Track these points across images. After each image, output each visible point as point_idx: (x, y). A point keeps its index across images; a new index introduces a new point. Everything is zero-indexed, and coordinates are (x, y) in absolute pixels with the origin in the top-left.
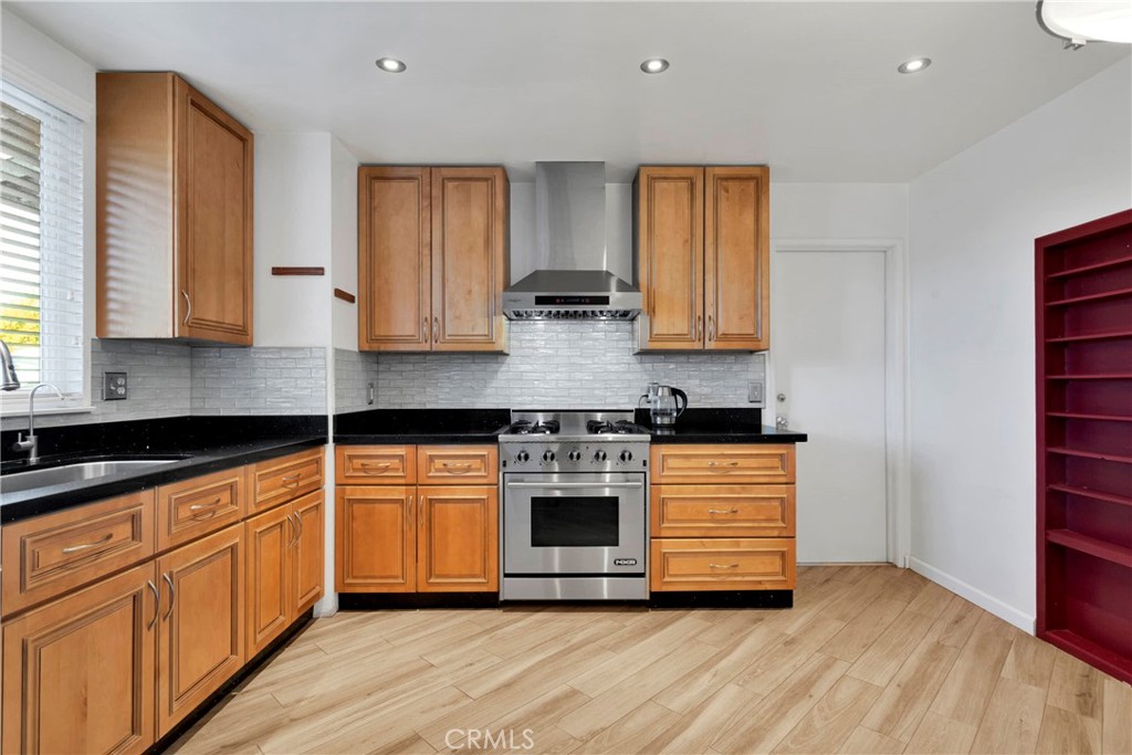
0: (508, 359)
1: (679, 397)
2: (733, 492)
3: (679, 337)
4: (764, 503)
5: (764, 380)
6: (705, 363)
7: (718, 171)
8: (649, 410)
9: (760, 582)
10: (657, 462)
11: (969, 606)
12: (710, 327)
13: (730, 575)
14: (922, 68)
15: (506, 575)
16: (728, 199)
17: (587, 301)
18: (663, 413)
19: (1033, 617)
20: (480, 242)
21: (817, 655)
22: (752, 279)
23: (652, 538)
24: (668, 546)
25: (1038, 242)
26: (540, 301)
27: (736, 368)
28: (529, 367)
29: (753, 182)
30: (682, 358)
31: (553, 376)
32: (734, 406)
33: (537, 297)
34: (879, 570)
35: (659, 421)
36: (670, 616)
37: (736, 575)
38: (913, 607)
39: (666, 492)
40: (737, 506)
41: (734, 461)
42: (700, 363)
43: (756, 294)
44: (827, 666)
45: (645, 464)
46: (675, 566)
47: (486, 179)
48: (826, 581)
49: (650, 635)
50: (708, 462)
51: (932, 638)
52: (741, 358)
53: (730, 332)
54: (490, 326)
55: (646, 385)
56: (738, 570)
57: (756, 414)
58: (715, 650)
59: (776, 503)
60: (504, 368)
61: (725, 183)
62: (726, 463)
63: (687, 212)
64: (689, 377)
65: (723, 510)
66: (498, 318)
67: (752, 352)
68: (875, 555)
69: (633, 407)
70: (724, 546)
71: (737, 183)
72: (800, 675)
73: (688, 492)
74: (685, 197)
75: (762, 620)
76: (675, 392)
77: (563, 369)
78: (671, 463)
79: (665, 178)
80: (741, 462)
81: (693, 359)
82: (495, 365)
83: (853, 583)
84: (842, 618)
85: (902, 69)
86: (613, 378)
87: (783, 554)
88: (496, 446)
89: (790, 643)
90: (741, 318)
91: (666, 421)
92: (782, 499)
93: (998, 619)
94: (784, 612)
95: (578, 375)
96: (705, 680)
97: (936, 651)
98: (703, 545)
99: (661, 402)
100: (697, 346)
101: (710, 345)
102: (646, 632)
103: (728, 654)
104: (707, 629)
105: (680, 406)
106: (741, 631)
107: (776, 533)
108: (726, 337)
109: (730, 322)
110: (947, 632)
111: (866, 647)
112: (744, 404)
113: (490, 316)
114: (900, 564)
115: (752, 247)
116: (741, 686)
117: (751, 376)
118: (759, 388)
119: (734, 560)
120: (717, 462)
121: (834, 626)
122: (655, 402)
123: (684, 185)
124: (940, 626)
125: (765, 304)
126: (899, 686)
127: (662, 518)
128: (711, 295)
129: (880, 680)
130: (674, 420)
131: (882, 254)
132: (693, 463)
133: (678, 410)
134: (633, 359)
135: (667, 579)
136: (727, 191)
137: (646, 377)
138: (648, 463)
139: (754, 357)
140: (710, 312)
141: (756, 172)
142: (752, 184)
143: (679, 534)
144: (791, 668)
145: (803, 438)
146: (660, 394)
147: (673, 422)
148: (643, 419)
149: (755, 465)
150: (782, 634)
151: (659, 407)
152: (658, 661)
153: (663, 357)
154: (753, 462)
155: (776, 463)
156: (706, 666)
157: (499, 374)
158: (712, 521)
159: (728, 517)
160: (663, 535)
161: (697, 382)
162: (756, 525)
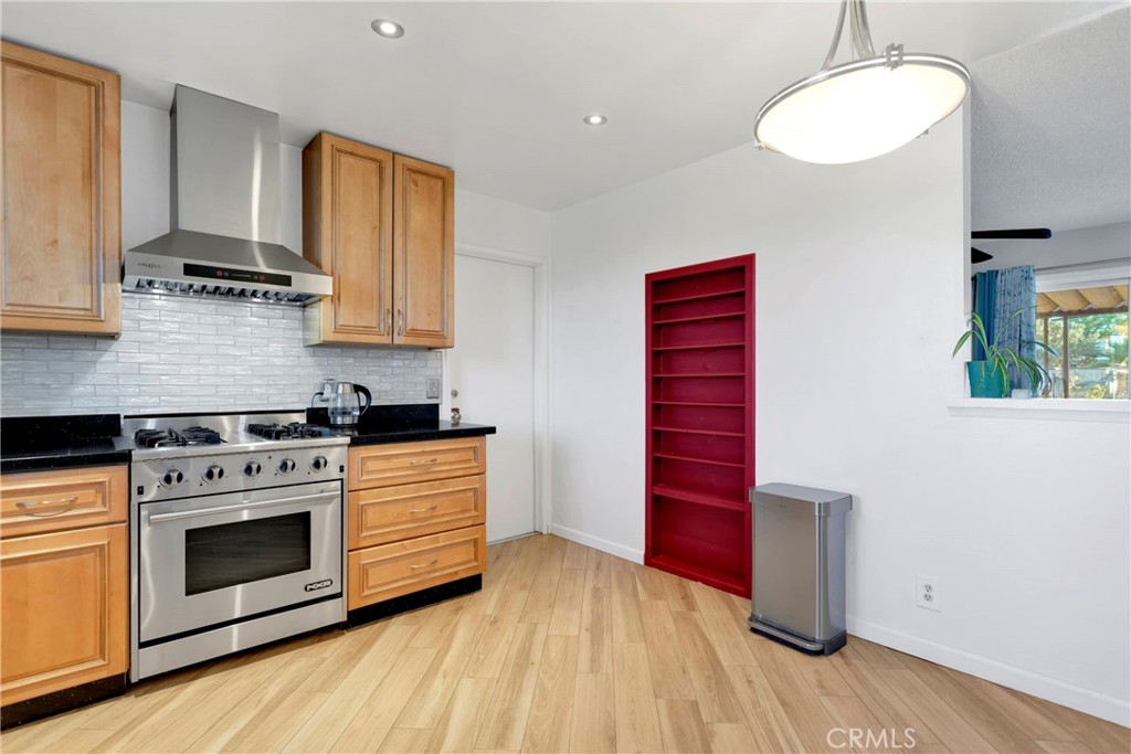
0: (115, 345)
1: (361, 394)
2: (432, 488)
3: (367, 330)
4: (460, 495)
5: (441, 376)
6: (386, 358)
7: (408, 161)
8: (327, 409)
9: (456, 573)
10: (356, 466)
11: (600, 553)
12: (399, 322)
13: (429, 572)
14: (601, 123)
15: (142, 645)
16: (417, 192)
17: (262, 278)
18: (345, 413)
19: (642, 552)
20: (76, 172)
21: (520, 625)
22: (439, 276)
23: (349, 551)
24: (367, 556)
25: (648, 277)
26: (190, 270)
27: (416, 364)
28: (153, 358)
29: (438, 181)
30: (361, 353)
31: (193, 370)
32: (413, 403)
33: (186, 266)
34: (531, 539)
35: (339, 421)
36: (371, 632)
37: (435, 571)
38: (566, 564)
39: (366, 498)
40: (436, 502)
41: (433, 457)
42: (379, 357)
43: (442, 292)
44: (532, 633)
45: (342, 469)
46: (375, 577)
47: (87, 83)
48: (498, 557)
49: (359, 659)
50: (406, 461)
51: (589, 585)
52: (419, 354)
53: (418, 328)
54: (96, 297)
55: (319, 380)
56: (438, 566)
57: (433, 410)
58: (432, 652)
59: (470, 494)
60: (107, 357)
61: (413, 175)
62: (423, 460)
63: (376, 196)
64: (369, 373)
65: (421, 509)
66: (110, 286)
67: (430, 349)
68: (524, 528)
69: (304, 407)
70: (425, 544)
71: (425, 178)
72: (515, 648)
73: (389, 495)
74: (375, 179)
75: (462, 608)
76: (358, 389)
77: (206, 361)
78: (371, 465)
79: (352, 154)
80: (440, 458)
81: (372, 353)
82: (90, 353)
83: (517, 554)
84: (523, 587)
85: (587, 120)
86: (278, 372)
87: (475, 541)
88: (125, 467)
89: (494, 622)
90: (429, 315)
91: (348, 420)
92: (475, 489)
93: (620, 558)
94: (476, 595)
95: (229, 369)
96: (438, 685)
97: (596, 592)
98: (405, 548)
99: (342, 400)
100: (386, 340)
101: (399, 340)
102: (352, 658)
103: (447, 652)
104: (414, 635)
105: (363, 403)
106: (448, 625)
107: (470, 523)
108: (414, 333)
109: (416, 317)
110: (596, 577)
111: (552, 606)
112: (423, 401)
113: (95, 282)
114: (545, 532)
115: (439, 246)
116: (474, 677)
117: (429, 372)
118: (436, 384)
119: (432, 557)
120: (415, 460)
121: (520, 597)
122: (335, 400)
123: (374, 166)
124: (590, 574)
125: (450, 302)
126: (587, 630)
127: (360, 527)
128: (400, 289)
129: (573, 631)
130: (356, 419)
131: (531, 270)
132: (394, 463)
133: (361, 408)
134: (304, 352)
135: (366, 593)
136: (416, 185)
137: (320, 373)
138: (345, 469)
139: (432, 354)
140: (398, 306)
141: (443, 173)
142: (440, 183)
143: (379, 540)
144: (505, 644)
145: (492, 430)
146: (340, 391)
147: (356, 422)
148: (319, 420)
149: (453, 460)
150: (484, 616)
151: (339, 405)
152: (380, 684)
153: (338, 350)
154: (451, 457)
155: (470, 455)
156: (433, 669)
157: (98, 366)
158: (412, 521)
159: (428, 515)
160: (361, 546)
161: (377, 378)
162: (453, 518)
